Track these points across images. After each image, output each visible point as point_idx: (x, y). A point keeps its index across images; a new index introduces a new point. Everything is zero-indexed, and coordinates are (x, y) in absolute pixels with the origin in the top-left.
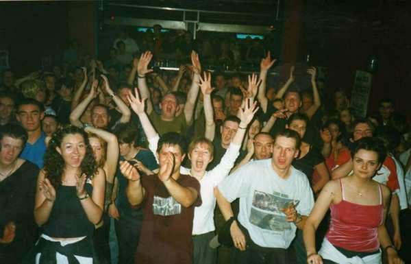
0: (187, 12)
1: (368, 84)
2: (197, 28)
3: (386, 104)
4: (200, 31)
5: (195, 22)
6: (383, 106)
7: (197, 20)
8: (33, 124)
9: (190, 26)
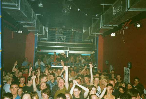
0: (65, 48)
1: (129, 72)
2: (68, 52)
3: (136, 80)
4: (69, 53)
5: (68, 51)
6: (136, 81)
7: (68, 50)
8: (15, 92)
9: (66, 52)
